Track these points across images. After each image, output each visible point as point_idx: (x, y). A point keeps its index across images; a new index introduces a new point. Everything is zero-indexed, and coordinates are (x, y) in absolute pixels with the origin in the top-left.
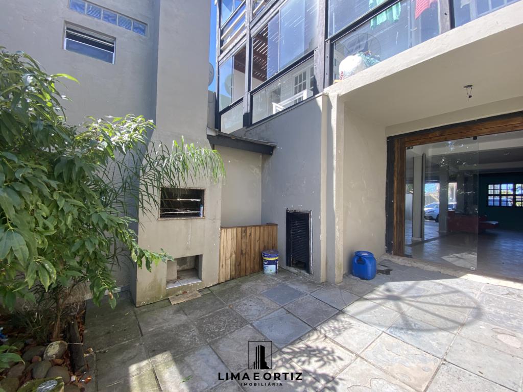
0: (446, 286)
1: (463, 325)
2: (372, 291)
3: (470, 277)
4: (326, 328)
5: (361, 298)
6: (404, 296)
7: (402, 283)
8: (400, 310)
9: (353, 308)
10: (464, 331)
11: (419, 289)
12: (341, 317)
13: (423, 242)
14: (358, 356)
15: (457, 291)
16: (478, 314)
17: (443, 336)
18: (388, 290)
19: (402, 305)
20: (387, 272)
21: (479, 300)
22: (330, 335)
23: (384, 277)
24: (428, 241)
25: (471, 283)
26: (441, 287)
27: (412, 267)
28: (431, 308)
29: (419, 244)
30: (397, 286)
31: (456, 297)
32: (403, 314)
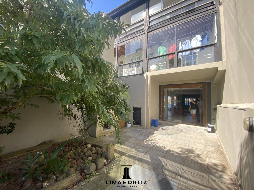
0: (175, 127)
1: (179, 133)
2: (158, 129)
3: (180, 125)
4: (151, 136)
5: (156, 130)
6: (166, 129)
7: (165, 127)
8: (166, 132)
9: (156, 132)
10: (179, 134)
11: (169, 128)
12: (153, 134)
13: (168, 117)
14: (160, 140)
15: (178, 128)
16: (182, 131)
17: (175, 135)
18: (162, 128)
19: (166, 131)
20: (161, 125)
21: (182, 129)
22: (153, 137)
23: (160, 126)
24: (169, 117)
25: (180, 126)
26: (174, 127)
27: (166, 123)
28: (172, 131)
29: (167, 118)
30: (164, 128)
31: (177, 129)
32: (167, 132)
